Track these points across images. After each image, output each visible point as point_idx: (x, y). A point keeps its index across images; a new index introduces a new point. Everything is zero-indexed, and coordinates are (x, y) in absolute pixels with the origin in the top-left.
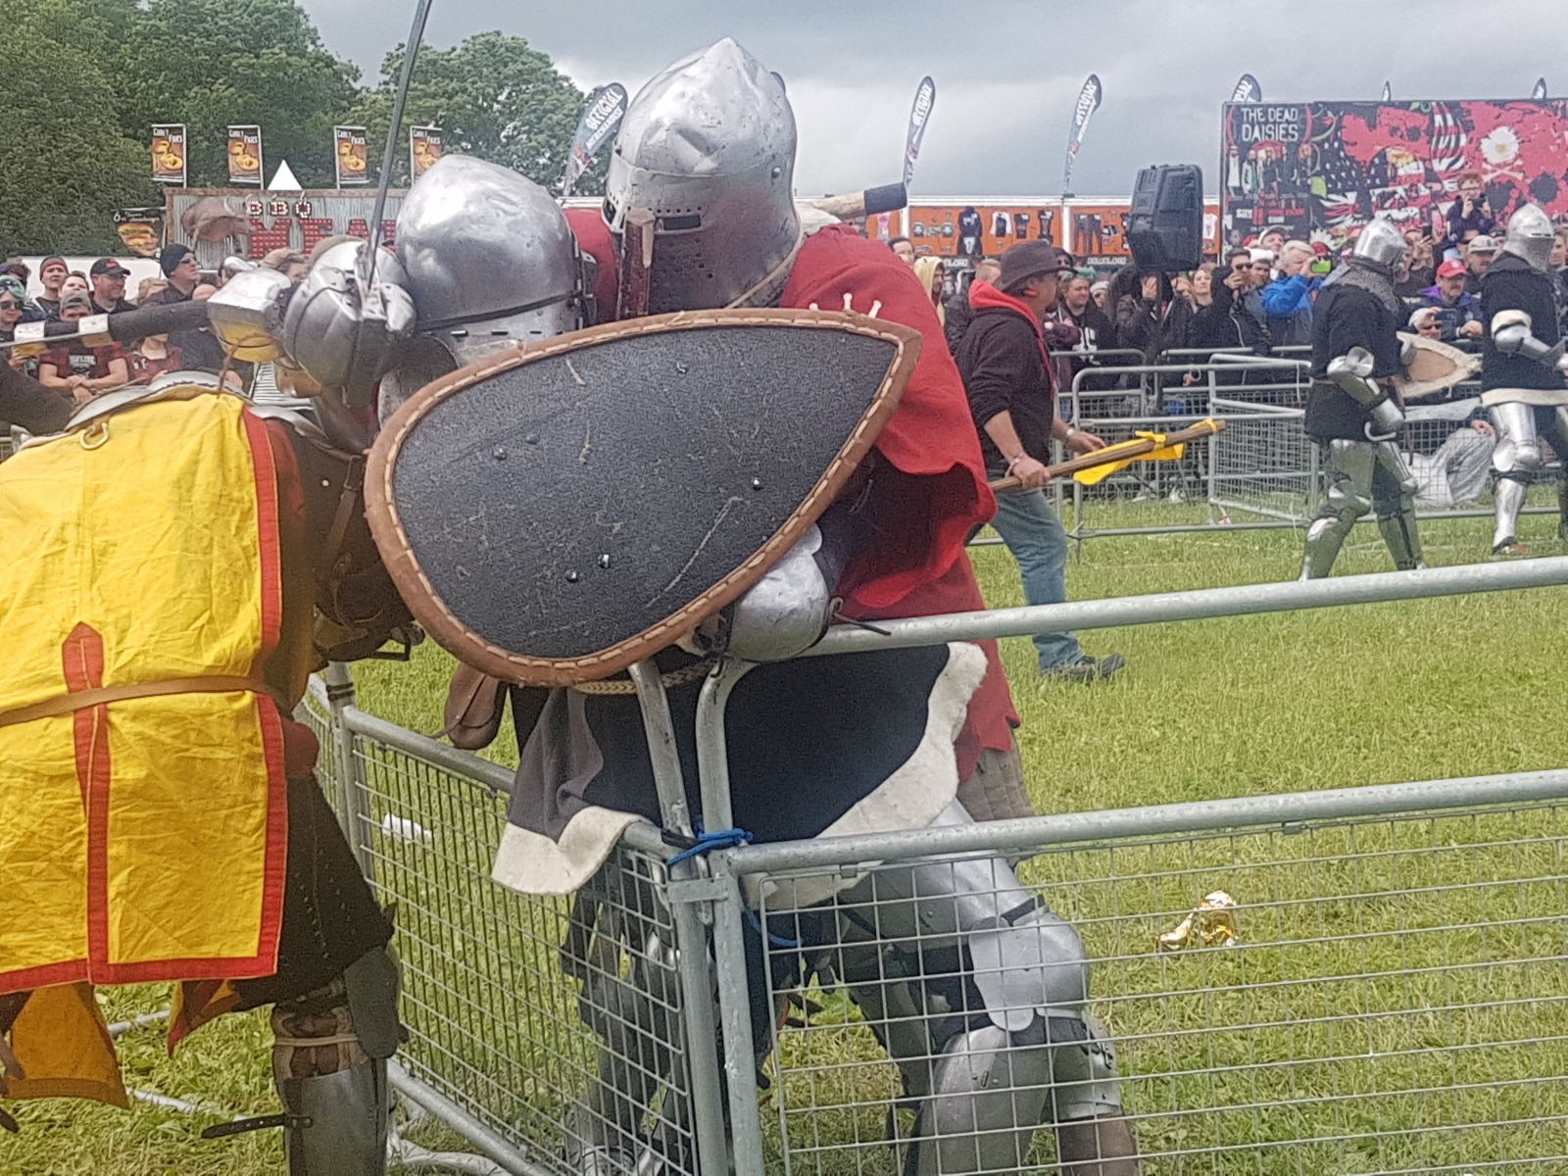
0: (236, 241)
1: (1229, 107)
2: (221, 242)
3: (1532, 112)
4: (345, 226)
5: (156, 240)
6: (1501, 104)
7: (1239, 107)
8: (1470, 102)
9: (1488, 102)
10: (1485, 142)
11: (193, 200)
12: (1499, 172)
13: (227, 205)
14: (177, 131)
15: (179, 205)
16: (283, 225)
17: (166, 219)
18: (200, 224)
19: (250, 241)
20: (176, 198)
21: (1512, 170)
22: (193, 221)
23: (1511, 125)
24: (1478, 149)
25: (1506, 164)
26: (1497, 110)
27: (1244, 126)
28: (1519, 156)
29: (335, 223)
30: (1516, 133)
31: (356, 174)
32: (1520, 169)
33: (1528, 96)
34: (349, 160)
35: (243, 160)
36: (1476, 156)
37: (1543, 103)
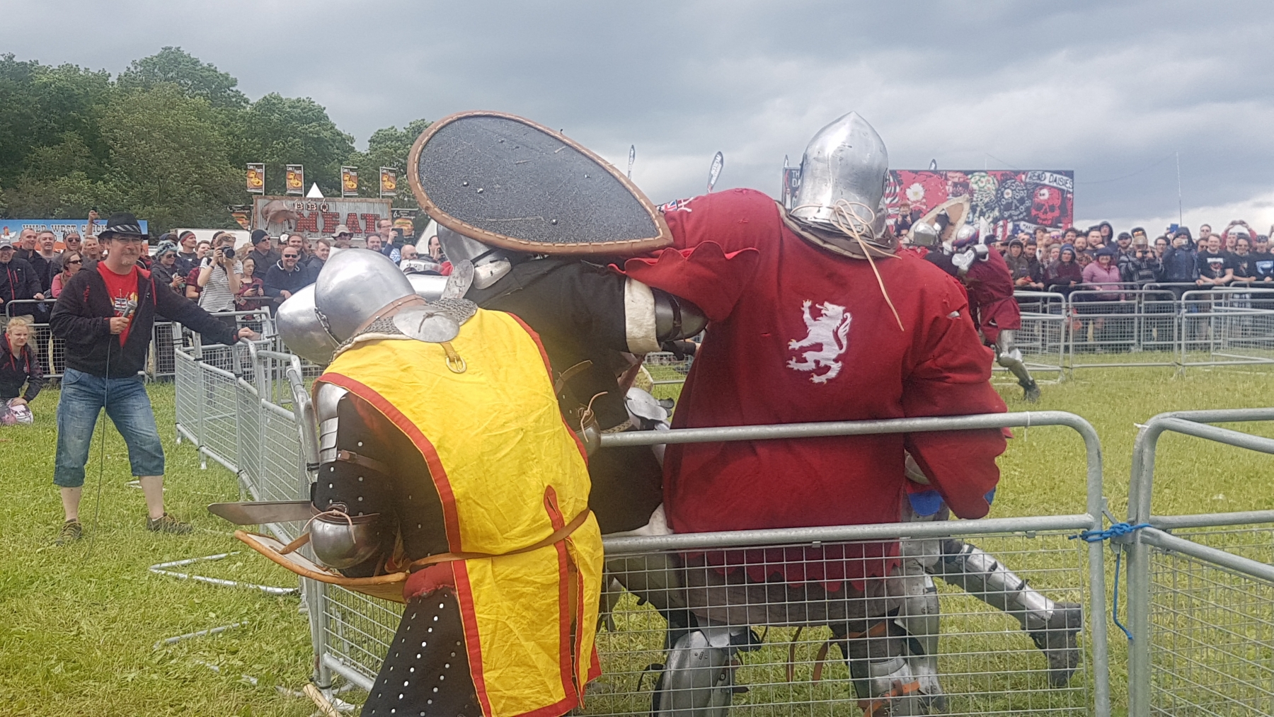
0: (289, 223)
1: (786, 170)
2: (282, 223)
3: (931, 176)
4: (345, 217)
5: (248, 221)
6: (916, 172)
7: (791, 170)
8: (901, 171)
9: (909, 171)
10: (908, 190)
11: (267, 201)
12: (914, 205)
13: (286, 205)
14: (260, 167)
15: (260, 203)
16: (314, 216)
17: (253, 211)
18: (271, 214)
19: (296, 224)
20: (259, 200)
21: (921, 204)
22: (267, 212)
23: (920, 183)
24: (905, 193)
25: (917, 201)
26: (914, 175)
27: (794, 180)
28: (924, 198)
29: (341, 215)
30: (923, 186)
31: (353, 191)
32: (925, 204)
33: (927, 169)
34: (348, 183)
35: (294, 181)
36: (903, 195)
37: (935, 172)
